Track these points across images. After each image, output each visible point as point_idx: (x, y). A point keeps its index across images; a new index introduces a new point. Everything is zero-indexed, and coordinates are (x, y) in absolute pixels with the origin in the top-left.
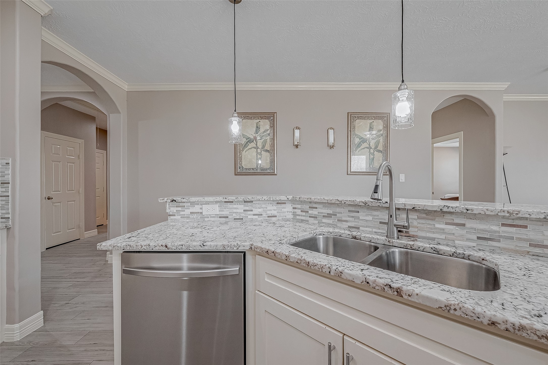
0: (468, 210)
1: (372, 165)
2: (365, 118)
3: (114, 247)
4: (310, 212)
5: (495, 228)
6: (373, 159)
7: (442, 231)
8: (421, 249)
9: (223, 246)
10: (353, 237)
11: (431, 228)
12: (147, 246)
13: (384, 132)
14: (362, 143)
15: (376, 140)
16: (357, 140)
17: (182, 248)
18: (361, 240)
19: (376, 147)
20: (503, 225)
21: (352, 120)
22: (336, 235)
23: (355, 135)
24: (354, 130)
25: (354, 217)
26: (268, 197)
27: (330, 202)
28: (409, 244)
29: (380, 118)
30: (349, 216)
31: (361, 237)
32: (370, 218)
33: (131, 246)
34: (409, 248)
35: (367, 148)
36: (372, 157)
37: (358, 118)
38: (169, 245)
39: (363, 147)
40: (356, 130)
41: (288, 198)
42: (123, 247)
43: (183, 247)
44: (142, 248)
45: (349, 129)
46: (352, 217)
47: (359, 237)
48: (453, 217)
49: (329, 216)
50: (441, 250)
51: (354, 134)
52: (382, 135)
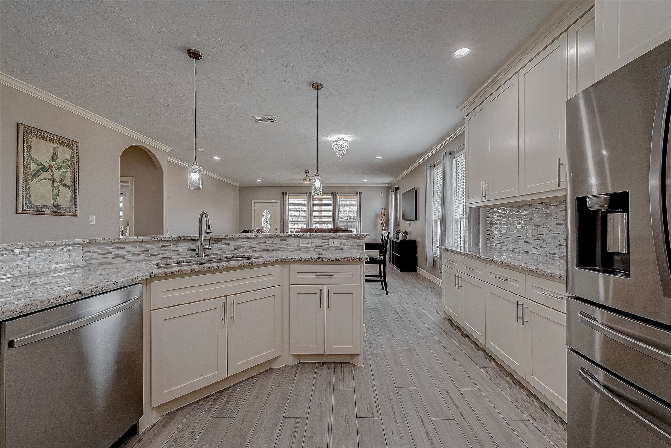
0: (233, 236)
1: (56, 202)
2: (46, 139)
3: (3, 313)
4: (114, 253)
5: (240, 243)
6: (58, 195)
7: (221, 249)
8: (220, 258)
9: (132, 279)
10: (178, 262)
11: (217, 248)
12: (57, 298)
13: (72, 164)
14: (42, 172)
15: (62, 171)
16: (34, 167)
17: (97, 291)
18: (184, 263)
19: (62, 181)
20: (242, 242)
21: (26, 136)
22: (162, 264)
23: (31, 159)
24: (28, 150)
25: (166, 250)
26: (60, 241)
27: (146, 240)
28: (214, 258)
29: (68, 146)
30: (162, 250)
31: (184, 261)
32: (180, 248)
33: (33, 304)
34: (214, 259)
35: (49, 179)
36: (56, 191)
37: (36, 136)
38: (83, 291)
39: (43, 177)
40: (32, 151)
41: (84, 241)
42: (20, 309)
43: (99, 289)
44: (50, 302)
45: (21, 147)
46: (165, 250)
47: (183, 261)
48: (225, 241)
49: (141, 253)
50: (228, 256)
51: (28, 157)
52: (69, 167)
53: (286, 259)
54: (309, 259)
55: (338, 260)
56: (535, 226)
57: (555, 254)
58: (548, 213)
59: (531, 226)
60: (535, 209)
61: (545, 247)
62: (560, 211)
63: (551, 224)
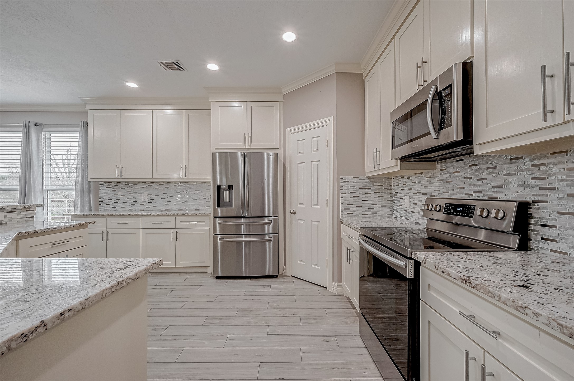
53: (19, 234)
54: (47, 230)
55: (74, 226)
56: (149, 195)
57: (163, 209)
58: (158, 188)
59: (146, 195)
60: (149, 185)
61: (156, 206)
62: (166, 187)
63: (160, 194)
